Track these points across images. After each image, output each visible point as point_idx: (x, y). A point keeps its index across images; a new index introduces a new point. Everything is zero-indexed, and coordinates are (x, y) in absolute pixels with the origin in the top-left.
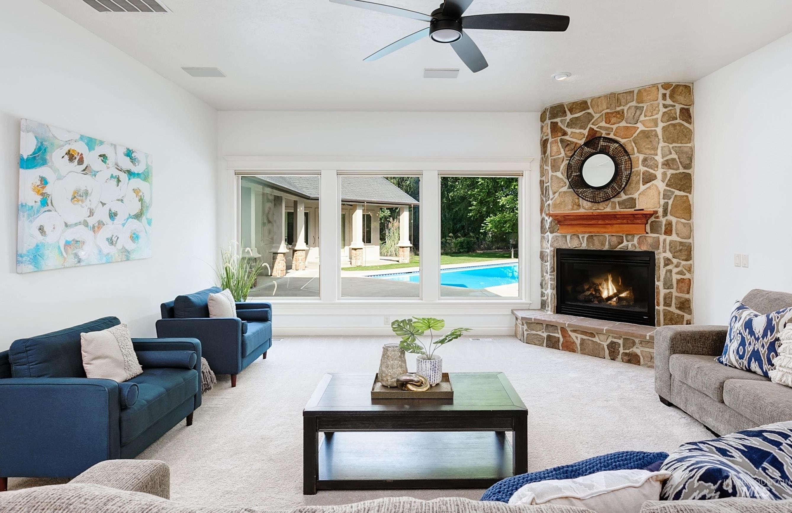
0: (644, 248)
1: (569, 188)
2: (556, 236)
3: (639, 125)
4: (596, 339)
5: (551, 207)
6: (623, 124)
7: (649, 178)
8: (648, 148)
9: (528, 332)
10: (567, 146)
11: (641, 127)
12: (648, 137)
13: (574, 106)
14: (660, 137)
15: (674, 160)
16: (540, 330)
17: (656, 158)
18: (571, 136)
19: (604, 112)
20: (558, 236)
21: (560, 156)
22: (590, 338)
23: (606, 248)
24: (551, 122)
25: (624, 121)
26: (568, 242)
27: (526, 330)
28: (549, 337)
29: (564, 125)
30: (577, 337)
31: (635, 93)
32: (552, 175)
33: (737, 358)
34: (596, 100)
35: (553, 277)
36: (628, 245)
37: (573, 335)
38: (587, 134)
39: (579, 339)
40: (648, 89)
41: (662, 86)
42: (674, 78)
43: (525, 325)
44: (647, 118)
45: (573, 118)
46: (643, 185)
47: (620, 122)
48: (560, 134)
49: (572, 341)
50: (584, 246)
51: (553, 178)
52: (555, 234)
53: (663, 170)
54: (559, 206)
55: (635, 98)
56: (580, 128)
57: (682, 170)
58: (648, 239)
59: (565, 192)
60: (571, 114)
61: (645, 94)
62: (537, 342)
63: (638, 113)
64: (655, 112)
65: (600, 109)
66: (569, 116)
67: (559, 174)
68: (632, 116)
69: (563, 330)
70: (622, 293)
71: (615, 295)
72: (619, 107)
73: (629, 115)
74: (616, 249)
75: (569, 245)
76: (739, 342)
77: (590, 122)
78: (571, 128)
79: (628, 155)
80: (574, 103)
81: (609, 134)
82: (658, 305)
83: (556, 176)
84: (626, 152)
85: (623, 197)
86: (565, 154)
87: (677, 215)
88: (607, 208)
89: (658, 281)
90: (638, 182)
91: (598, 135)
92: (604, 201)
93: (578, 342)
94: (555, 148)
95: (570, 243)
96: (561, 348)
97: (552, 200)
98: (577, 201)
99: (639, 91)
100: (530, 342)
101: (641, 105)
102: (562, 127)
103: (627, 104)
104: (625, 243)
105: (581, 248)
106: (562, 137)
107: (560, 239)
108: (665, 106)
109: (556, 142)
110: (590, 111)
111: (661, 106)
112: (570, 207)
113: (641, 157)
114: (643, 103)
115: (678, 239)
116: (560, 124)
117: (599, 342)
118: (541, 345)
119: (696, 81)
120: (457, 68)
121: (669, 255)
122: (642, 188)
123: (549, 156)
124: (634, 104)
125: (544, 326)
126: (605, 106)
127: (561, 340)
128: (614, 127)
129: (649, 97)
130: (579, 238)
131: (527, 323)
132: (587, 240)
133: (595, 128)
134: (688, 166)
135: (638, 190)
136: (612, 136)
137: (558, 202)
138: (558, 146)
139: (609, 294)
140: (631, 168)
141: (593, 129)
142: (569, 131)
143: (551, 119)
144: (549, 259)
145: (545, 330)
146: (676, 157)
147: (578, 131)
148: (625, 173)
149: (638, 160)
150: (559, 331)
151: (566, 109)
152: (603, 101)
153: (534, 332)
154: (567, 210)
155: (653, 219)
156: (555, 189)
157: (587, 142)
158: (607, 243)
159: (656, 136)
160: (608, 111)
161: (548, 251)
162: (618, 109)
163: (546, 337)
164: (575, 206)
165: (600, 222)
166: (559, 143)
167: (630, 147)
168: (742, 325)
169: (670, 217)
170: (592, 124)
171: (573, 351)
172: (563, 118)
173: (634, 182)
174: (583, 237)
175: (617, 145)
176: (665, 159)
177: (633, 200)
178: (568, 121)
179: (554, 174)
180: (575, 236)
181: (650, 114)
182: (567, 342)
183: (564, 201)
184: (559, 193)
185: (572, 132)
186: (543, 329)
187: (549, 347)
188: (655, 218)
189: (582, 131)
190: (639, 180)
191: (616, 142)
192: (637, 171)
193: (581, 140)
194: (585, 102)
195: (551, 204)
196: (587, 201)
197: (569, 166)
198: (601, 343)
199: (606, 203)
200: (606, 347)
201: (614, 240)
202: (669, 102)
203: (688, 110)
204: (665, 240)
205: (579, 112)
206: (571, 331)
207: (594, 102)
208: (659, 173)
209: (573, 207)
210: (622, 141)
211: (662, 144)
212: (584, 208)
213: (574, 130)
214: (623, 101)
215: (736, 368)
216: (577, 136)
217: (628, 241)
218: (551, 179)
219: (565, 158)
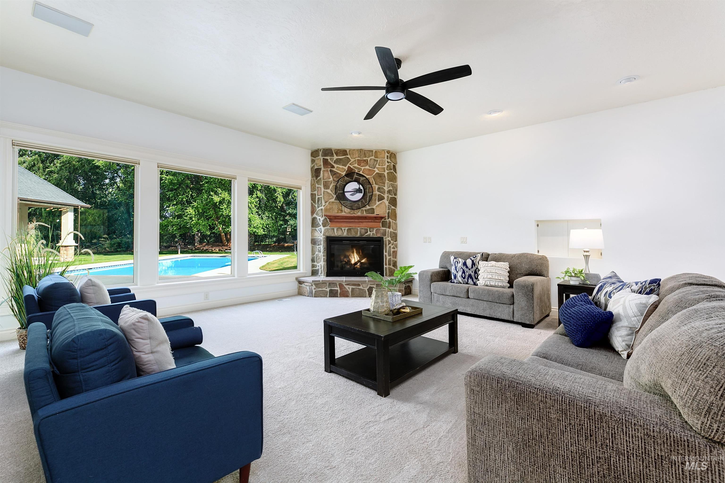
0: (379, 235)
1: (335, 200)
2: (327, 229)
3: (376, 169)
4: (361, 287)
5: (323, 211)
6: (367, 167)
7: (381, 198)
8: (381, 182)
9: (316, 290)
10: (334, 174)
11: (377, 171)
12: (380, 177)
13: (339, 152)
14: (386, 177)
15: (391, 190)
16: (324, 287)
17: (384, 188)
18: (337, 169)
19: (357, 159)
20: (329, 229)
21: (329, 180)
22: (357, 287)
23: (358, 235)
24: (323, 158)
25: (368, 166)
26: (335, 232)
27: (314, 289)
28: (331, 291)
29: (332, 161)
30: (349, 288)
31: (374, 152)
32: (324, 191)
33: (462, 279)
34: (352, 151)
35: (324, 254)
36: (370, 234)
37: (347, 287)
38: (347, 169)
39: (350, 289)
40: (380, 151)
41: (387, 151)
42: (392, 149)
43: (314, 285)
44: (380, 167)
45: (338, 158)
46: (378, 202)
47: (366, 166)
48: (329, 167)
49: (346, 290)
50: (345, 234)
51: (325, 193)
52: (326, 228)
53: (387, 195)
54: (329, 211)
55: (374, 154)
56: (343, 165)
57: (393, 196)
58: (381, 230)
59: (333, 202)
60: (337, 156)
61: (378, 154)
62: (323, 295)
63: (375, 163)
64: (383, 164)
65: (355, 156)
66: (335, 157)
67: (329, 191)
68: (372, 164)
69: (341, 286)
70: (362, 260)
71: (359, 261)
72: (365, 157)
73: (371, 163)
74: (364, 236)
75: (336, 234)
76: (462, 272)
77: (348, 163)
78: (337, 164)
79: (371, 185)
80: (338, 150)
81: (360, 172)
82: (386, 265)
83: (327, 192)
84: (369, 182)
85: (368, 207)
86: (333, 179)
87: (393, 218)
88: (359, 213)
89: (386, 252)
90: (375, 200)
91: (353, 171)
92: (356, 209)
93: (350, 291)
94: (326, 175)
95: (337, 233)
96: (339, 296)
97: (324, 206)
98: (341, 208)
99: (376, 152)
100: (317, 296)
101: (376, 159)
102: (331, 162)
103: (369, 157)
104: (369, 233)
105: (343, 236)
106: (331, 169)
107: (330, 230)
108: (388, 162)
109: (327, 171)
110: (349, 156)
111: (386, 162)
112: (336, 211)
113: (377, 187)
114: (377, 158)
115: (393, 231)
116: (329, 160)
117: (362, 288)
118: (326, 296)
119: (399, 152)
120: (312, 110)
121: (390, 239)
122: (378, 203)
123: (322, 179)
124: (373, 157)
125: (328, 284)
126: (357, 156)
127: (339, 291)
128: (363, 168)
129: (381, 156)
130: (342, 230)
131: (315, 284)
132: (347, 231)
133: (351, 167)
134: (396, 194)
135: (376, 204)
136: (361, 173)
137: (328, 208)
138: (329, 174)
139: (355, 261)
140: (373, 192)
141: (350, 167)
142: (336, 166)
143: (323, 156)
144: (322, 243)
145: (329, 286)
146: (392, 189)
147: (341, 167)
148: (369, 195)
149: (375, 188)
150: (338, 286)
151: (334, 152)
152: (356, 153)
153: (321, 289)
154: (335, 213)
155: (383, 220)
156: (326, 200)
157: (347, 174)
158: (359, 233)
159: (385, 176)
160: (359, 158)
161: (322, 238)
162: (365, 159)
163: (329, 291)
164: (339, 211)
165: (356, 221)
166: (329, 172)
167: (372, 180)
168: (462, 265)
169: (390, 219)
170: (350, 164)
171: (347, 296)
172: (331, 157)
173: (374, 200)
174: (345, 229)
175: (365, 178)
176: (389, 189)
177: (373, 209)
178: (335, 159)
179: (326, 190)
180: (340, 229)
181: (381, 165)
182: (343, 291)
183: (332, 208)
184: (329, 203)
185: (337, 167)
186: (326, 286)
187: (331, 297)
188: (384, 219)
189: (344, 167)
190: (376, 199)
191: (363, 176)
192: (375, 194)
193: (343, 172)
194: (345, 151)
195: (323, 209)
196: (348, 208)
197: (336, 187)
198: (364, 288)
199: (358, 210)
200: (367, 291)
201: (363, 231)
202: (389, 160)
203: (395, 166)
204: (388, 231)
205: (342, 156)
206: (346, 285)
207: (350, 152)
208: (386, 196)
209: (338, 211)
210: (367, 177)
211: (387, 181)
212: (345, 212)
213: (338, 166)
214: (367, 155)
215: (461, 283)
216: (341, 169)
217: (370, 232)
218: (324, 193)
219: (333, 182)
